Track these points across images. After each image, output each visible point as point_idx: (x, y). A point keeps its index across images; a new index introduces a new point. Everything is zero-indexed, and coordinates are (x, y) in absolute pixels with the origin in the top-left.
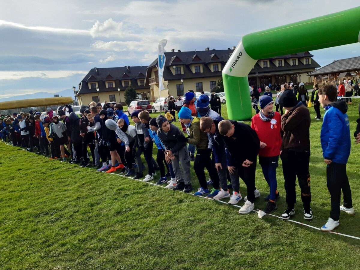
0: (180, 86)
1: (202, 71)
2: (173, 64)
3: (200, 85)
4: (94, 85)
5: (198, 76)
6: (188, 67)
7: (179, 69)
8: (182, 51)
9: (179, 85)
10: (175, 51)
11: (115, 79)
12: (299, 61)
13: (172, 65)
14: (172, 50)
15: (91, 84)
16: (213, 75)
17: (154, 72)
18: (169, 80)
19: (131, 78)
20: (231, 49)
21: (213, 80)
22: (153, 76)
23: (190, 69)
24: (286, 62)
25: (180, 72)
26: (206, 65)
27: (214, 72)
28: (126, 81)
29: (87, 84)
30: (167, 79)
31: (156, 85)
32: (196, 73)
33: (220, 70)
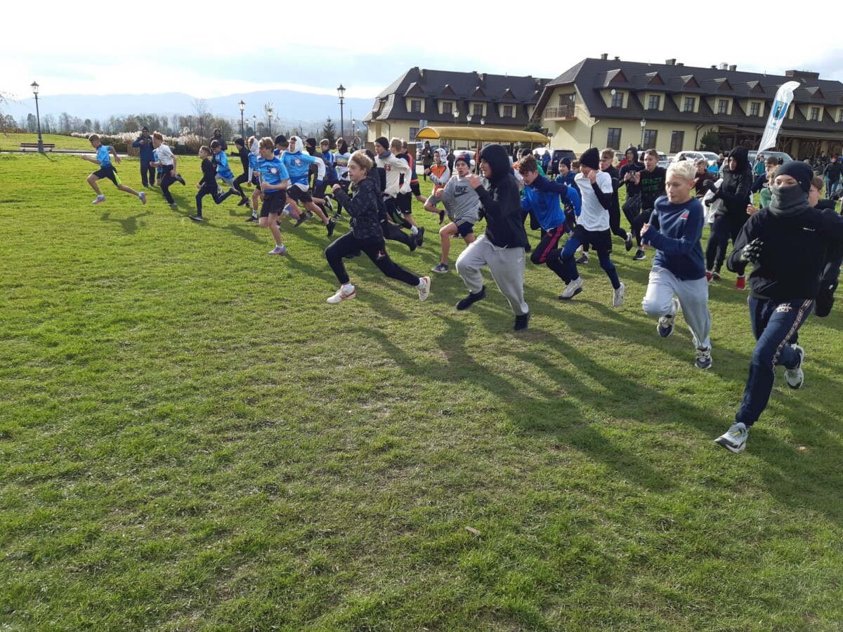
0: (614, 132)
1: (661, 108)
2: (611, 85)
3: (652, 135)
4: (417, 104)
5: (654, 117)
6: (635, 95)
7: (619, 96)
8: (622, 59)
9: (614, 129)
10: (609, 58)
11: (458, 98)
13: (610, 88)
14: (602, 55)
15: (412, 101)
16: (683, 119)
17: (561, 96)
18: (597, 118)
19: (489, 99)
20: (719, 68)
21: (679, 128)
22: (555, 104)
23: (638, 99)
24: (826, 114)
25: (621, 103)
26: (671, 97)
27: (684, 112)
28: (476, 104)
29: (404, 101)
30: (597, 114)
31: (558, 123)
32: (649, 109)
33: (696, 110)
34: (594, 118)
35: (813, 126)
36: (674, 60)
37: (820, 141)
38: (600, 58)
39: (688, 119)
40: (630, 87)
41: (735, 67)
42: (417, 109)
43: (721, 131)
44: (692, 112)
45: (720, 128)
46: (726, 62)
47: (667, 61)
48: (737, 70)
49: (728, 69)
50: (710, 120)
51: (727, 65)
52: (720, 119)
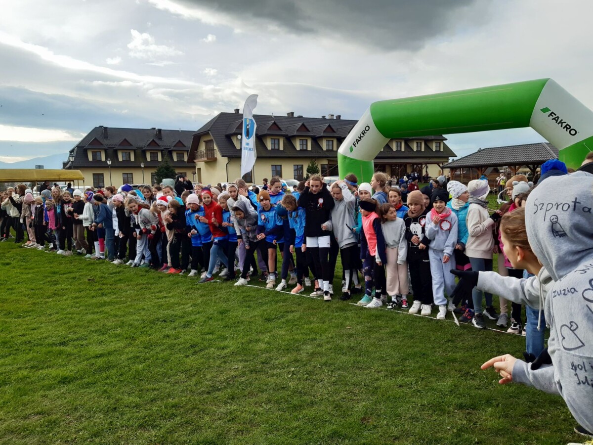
1: (281, 148)
2: (237, 132)
3: (278, 169)
4: (98, 154)
5: (275, 155)
6: (260, 139)
10: (240, 112)
12: (426, 144)
13: (236, 134)
14: (235, 110)
15: (92, 152)
16: (299, 155)
17: (206, 142)
20: (327, 117)
21: (299, 163)
22: (202, 148)
23: (263, 142)
24: (407, 145)
26: (289, 139)
27: (301, 150)
28: (153, 152)
29: (85, 152)
30: (228, 155)
31: (206, 162)
32: (272, 149)
33: (309, 148)
34: (227, 158)
35: (398, 155)
36: (292, 114)
37: (405, 165)
38: (234, 112)
39: (303, 155)
41: (339, 117)
42: (98, 158)
43: (330, 163)
44: (306, 150)
45: (329, 161)
46: (332, 113)
47: (288, 114)
48: (341, 118)
49: (335, 118)
50: (321, 155)
51: (333, 116)
52: (328, 154)
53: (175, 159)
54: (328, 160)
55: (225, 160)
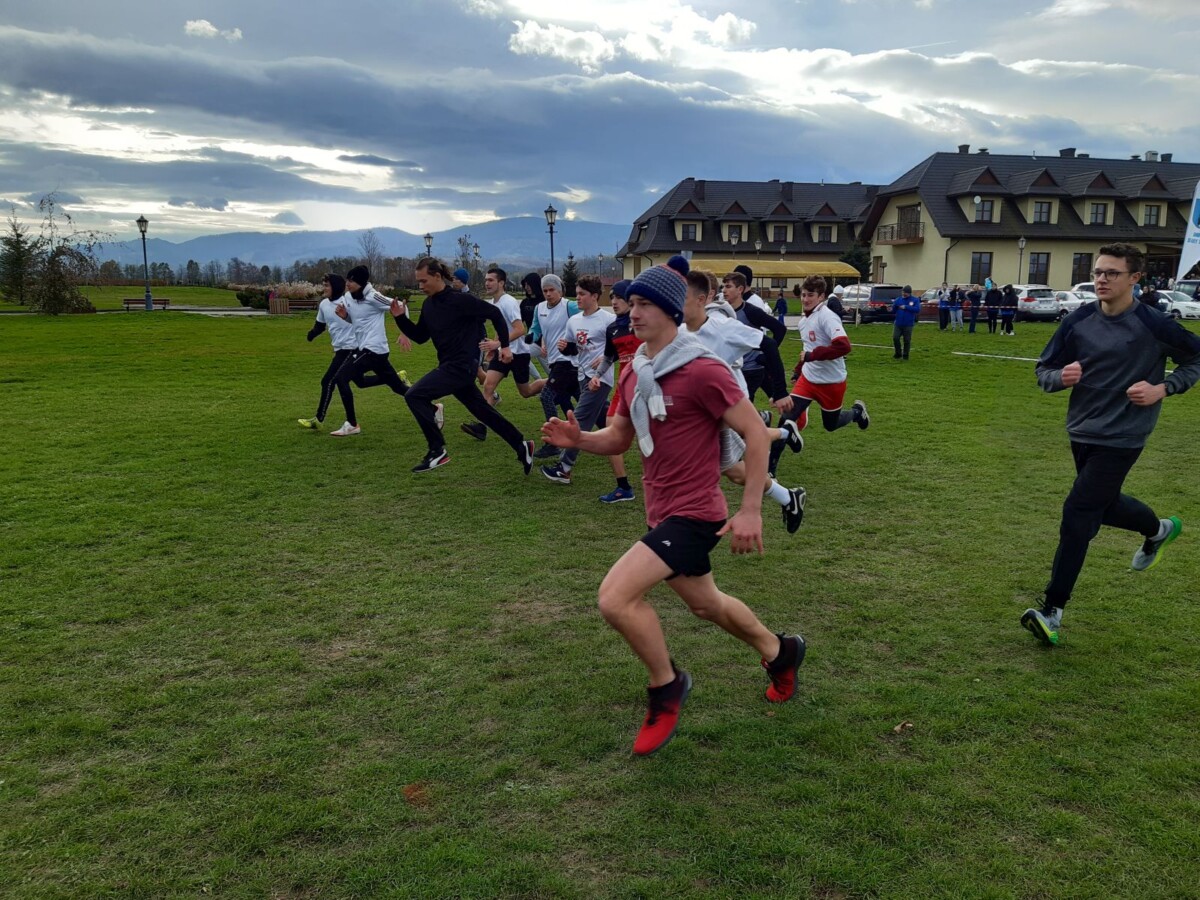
0: (980, 257)
1: (1054, 220)
2: (974, 190)
3: (1043, 260)
4: (691, 229)
5: (1041, 235)
6: (1012, 202)
7: (987, 206)
9: (981, 253)
10: (971, 151)
11: (750, 218)
13: (972, 195)
14: (960, 147)
15: (684, 226)
16: (1087, 234)
17: (898, 208)
18: (954, 238)
19: (796, 219)
20: (1143, 158)
21: (1085, 249)
22: (891, 219)
23: (1017, 208)
25: (991, 216)
26: (1069, 204)
27: (1092, 224)
28: (777, 225)
29: (671, 225)
30: (949, 233)
31: (896, 247)
32: (1035, 223)
33: (1110, 221)
34: (949, 239)
36: (1073, 150)
38: (957, 151)
40: (1004, 191)
41: (1170, 156)
42: (691, 236)
43: (1151, 252)
44: (1103, 224)
45: (1149, 247)
46: (1154, 149)
47: (1062, 152)
48: (1174, 160)
49: (1159, 159)
50: (1133, 235)
51: (1157, 154)
52: (1149, 234)
53: (816, 239)
54: (1147, 245)
55: (946, 243)
